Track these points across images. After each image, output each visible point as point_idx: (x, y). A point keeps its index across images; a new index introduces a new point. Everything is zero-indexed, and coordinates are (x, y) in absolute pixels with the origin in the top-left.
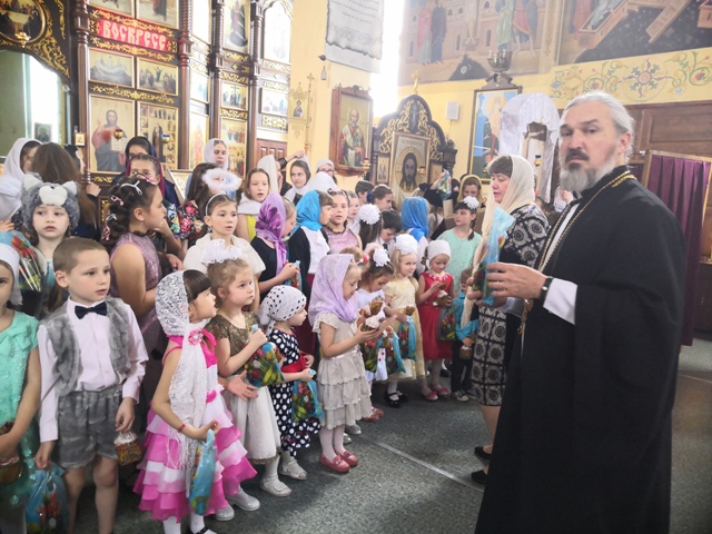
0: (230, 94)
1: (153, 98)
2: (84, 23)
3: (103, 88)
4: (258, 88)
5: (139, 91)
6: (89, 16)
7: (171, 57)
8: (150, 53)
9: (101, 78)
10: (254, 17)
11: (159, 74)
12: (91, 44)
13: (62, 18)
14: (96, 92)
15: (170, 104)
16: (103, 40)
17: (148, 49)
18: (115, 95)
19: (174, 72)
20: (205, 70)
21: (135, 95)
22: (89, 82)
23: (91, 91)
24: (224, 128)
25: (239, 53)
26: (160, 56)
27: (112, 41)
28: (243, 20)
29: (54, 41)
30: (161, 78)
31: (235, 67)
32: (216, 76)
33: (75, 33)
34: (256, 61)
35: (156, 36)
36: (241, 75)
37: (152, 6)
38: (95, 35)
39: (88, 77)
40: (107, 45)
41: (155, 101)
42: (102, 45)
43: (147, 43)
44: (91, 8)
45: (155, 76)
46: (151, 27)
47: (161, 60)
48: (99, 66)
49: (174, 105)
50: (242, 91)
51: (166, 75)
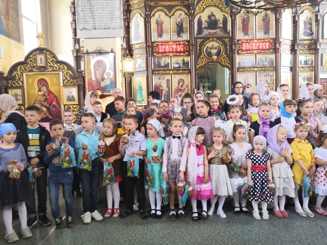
0: (304, 60)
1: (264, 69)
2: (235, 47)
3: (243, 69)
4: (320, 54)
5: (257, 67)
6: (237, 44)
7: (271, 50)
8: (262, 51)
9: (242, 65)
10: (317, 21)
11: (266, 59)
12: (238, 53)
13: (228, 47)
14: (241, 71)
15: (271, 70)
16: (243, 51)
17: (261, 50)
18: (247, 71)
19: (273, 56)
20: (290, 52)
21: (256, 69)
22: (238, 68)
23: (238, 71)
24: (301, 76)
25: (308, 40)
26: (266, 51)
27: (246, 50)
28: (311, 24)
29: (225, 56)
30: (267, 60)
31: (306, 47)
32: (296, 53)
33: (232, 51)
34: (318, 41)
35: (265, 43)
36: (310, 50)
37: (263, 32)
38: (239, 50)
39: (237, 66)
40: (245, 52)
41: (264, 70)
42: (242, 53)
43: (261, 47)
44: (238, 41)
45: (264, 60)
46: (262, 41)
47: (267, 53)
48: (241, 61)
49: (273, 70)
50: (311, 57)
51: (269, 58)
